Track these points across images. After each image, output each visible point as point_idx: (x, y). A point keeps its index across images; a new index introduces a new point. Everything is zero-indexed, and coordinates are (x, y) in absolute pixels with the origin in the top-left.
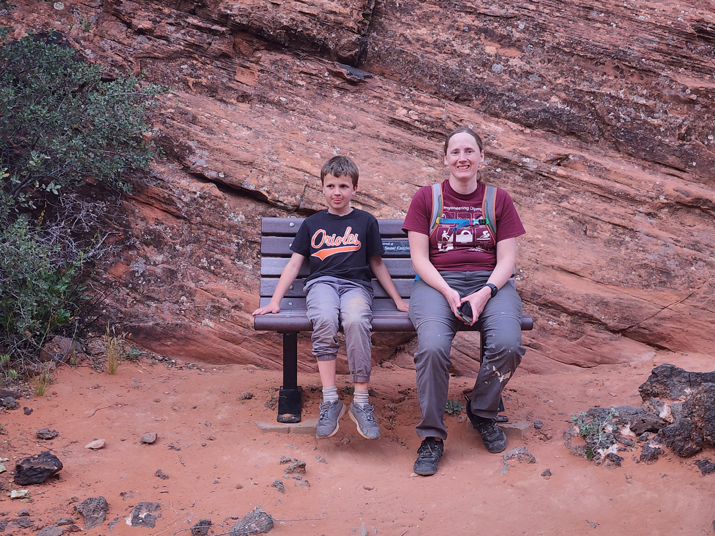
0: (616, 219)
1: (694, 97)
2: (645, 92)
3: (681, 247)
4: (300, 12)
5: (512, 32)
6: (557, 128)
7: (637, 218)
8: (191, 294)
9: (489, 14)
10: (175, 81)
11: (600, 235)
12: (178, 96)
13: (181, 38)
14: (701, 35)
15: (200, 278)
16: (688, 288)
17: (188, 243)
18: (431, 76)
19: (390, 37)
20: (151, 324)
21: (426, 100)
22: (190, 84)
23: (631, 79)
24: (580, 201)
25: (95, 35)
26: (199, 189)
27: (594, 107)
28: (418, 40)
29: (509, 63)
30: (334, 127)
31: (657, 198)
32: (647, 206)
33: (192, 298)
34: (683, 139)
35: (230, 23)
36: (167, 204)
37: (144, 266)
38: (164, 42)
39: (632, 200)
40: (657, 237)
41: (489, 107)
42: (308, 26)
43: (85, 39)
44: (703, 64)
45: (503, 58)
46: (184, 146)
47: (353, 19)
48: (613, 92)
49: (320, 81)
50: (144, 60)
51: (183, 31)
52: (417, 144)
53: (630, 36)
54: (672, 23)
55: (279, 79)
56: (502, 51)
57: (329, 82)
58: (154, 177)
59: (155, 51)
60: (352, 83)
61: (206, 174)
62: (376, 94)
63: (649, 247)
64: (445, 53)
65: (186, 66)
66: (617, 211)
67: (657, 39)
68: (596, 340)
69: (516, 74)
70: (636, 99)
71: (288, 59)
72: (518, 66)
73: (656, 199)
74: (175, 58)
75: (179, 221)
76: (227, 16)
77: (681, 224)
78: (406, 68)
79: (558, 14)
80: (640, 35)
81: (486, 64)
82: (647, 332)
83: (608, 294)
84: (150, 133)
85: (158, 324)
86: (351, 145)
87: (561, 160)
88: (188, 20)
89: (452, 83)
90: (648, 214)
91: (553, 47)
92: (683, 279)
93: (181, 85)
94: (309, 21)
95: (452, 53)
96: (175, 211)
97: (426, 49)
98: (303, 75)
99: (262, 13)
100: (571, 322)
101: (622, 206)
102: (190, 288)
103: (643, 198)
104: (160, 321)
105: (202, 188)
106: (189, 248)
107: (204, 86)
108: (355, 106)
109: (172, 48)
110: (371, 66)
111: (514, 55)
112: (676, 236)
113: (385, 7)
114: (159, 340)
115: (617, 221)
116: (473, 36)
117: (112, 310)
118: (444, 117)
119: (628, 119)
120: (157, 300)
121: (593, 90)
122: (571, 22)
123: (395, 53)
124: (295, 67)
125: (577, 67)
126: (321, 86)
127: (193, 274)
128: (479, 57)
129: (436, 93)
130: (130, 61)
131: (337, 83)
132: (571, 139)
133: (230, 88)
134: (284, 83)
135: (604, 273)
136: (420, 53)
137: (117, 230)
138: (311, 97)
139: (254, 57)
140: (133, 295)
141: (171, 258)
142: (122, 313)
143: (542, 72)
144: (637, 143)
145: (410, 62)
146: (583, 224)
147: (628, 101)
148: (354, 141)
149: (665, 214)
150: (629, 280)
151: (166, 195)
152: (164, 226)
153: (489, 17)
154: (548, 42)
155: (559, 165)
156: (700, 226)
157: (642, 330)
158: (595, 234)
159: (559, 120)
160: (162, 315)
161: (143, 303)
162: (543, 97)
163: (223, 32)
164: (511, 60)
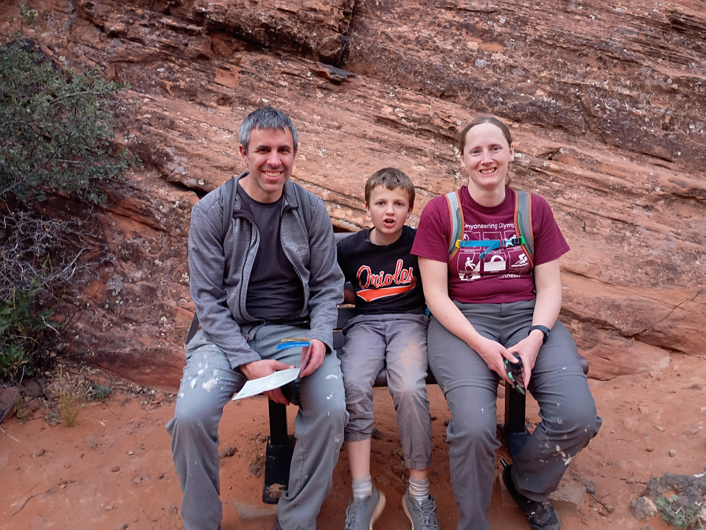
0: (614, 213)
1: (675, 86)
2: (628, 83)
3: (683, 240)
4: (280, 9)
5: (493, 26)
6: (544, 121)
7: (635, 211)
8: (171, 314)
9: (469, 9)
10: (151, 85)
11: (600, 232)
12: (155, 101)
13: (157, 39)
14: (675, 26)
15: (182, 296)
16: (696, 284)
17: (168, 257)
18: (415, 72)
19: (372, 36)
20: (127, 350)
21: (412, 97)
22: (168, 88)
23: (614, 70)
24: (575, 196)
25: (69, 41)
26: (178, 198)
27: (580, 99)
28: (400, 38)
29: (492, 58)
30: (319, 128)
31: (654, 190)
32: (644, 198)
33: (173, 318)
34: (667, 129)
35: (206, 21)
36: (145, 216)
37: (121, 284)
38: (139, 45)
39: (629, 193)
40: (658, 231)
41: (475, 102)
42: (289, 23)
43: (59, 46)
44: (679, 54)
45: (486, 53)
46: (162, 153)
47: (333, 17)
48: (598, 84)
49: (303, 81)
50: (119, 64)
51: (158, 33)
52: (405, 142)
53: (610, 27)
54: (649, 14)
55: (261, 80)
56: (484, 46)
57: (312, 82)
58: (131, 187)
59: (129, 54)
60: (336, 82)
61: (185, 182)
62: (360, 93)
63: (652, 242)
64: (427, 49)
65: (162, 69)
66: (614, 204)
67: (636, 30)
68: (612, 348)
69: (500, 68)
70: (620, 89)
71: (269, 59)
72: (502, 60)
73: (652, 190)
74: (151, 62)
75: (157, 233)
76: (202, 15)
77: (678, 215)
78: (390, 65)
79: (538, 8)
80: (620, 26)
81: (469, 60)
82: (662, 335)
83: (618, 296)
84: (126, 141)
85: (135, 350)
86: (338, 145)
87: (552, 154)
88: (162, 21)
89: (437, 80)
90: (646, 207)
91: (535, 40)
92: (690, 275)
93: (158, 89)
94: (289, 18)
95: (434, 50)
96: (152, 222)
97: (409, 46)
98: (285, 75)
99: (240, 10)
100: (583, 329)
101: (618, 200)
102: (171, 307)
103: (640, 191)
104: (138, 347)
105: (182, 198)
106: (169, 263)
107: (183, 89)
108: (339, 106)
109: (147, 51)
110: (353, 65)
111: (496, 50)
112: (675, 228)
113: (365, 5)
114: (137, 367)
115: (616, 215)
116: (454, 31)
117: (86, 336)
118: (431, 114)
119: (614, 110)
120: (135, 322)
121: (578, 82)
122: (551, 15)
123: (377, 51)
124: (277, 68)
125: (560, 60)
126: (304, 86)
127: (174, 291)
128: (462, 52)
129: (421, 90)
130: (104, 66)
131: (321, 82)
132: (559, 133)
133: (209, 91)
134: (266, 84)
135: (611, 273)
136: (402, 50)
137: (93, 245)
138: (295, 98)
139: (234, 58)
140: (109, 317)
141: (151, 274)
142: (96, 338)
143: (526, 66)
144: (624, 134)
145: (392, 60)
146: (582, 220)
147: (613, 92)
148: (340, 141)
149: (661, 206)
150: (637, 279)
151: (143, 206)
152: (142, 239)
153: (470, 13)
154: (530, 35)
155: (550, 159)
156: (696, 217)
157: (656, 334)
158: (595, 230)
159: (546, 113)
160: (141, 339)
161: (119, 325)
162: (529, 91)
163: (199, 31)
164: (494, 55)
